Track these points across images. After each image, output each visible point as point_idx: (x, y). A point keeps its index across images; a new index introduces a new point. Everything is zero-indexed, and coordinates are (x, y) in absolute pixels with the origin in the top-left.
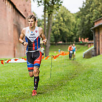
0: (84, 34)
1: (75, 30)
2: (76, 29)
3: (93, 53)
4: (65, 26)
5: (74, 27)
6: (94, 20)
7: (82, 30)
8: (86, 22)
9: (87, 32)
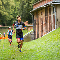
0: (24, 17)
1: (14, 13)
2: (16, 12)
3: (33, 37)
4: (5, 10)
5: (14, 11)
6: (33, 3)
7: (22, 13)
8: (26, 5)
9: (27, 16)
